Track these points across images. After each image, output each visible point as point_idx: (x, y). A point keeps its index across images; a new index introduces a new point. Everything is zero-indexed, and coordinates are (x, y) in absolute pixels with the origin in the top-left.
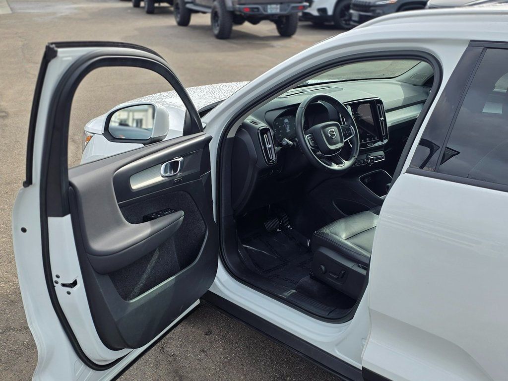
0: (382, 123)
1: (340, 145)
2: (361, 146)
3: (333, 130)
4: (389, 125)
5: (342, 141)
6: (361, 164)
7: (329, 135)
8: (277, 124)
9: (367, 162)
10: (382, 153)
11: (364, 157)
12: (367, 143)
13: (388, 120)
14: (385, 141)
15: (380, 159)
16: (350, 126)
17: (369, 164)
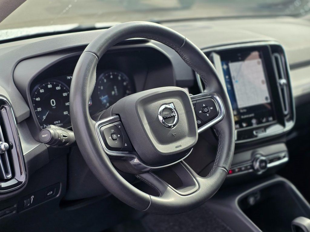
0: (282, 90)
1: (187, 142)
2: (240, 136)
3: (171, 106)
4: (296, 93)
5: (192, 132)
6: (240, 170)
7: (161, 118)
8: (58, 88)
9: (252, 167)
10: (282, 147)
11: (247, 155)
12: (252, 130)
13: (293, 84)
14: (290, 125)
15: (279, 159)
16: (213, 97)
17: (258, 170)
